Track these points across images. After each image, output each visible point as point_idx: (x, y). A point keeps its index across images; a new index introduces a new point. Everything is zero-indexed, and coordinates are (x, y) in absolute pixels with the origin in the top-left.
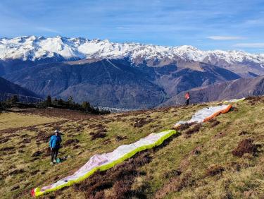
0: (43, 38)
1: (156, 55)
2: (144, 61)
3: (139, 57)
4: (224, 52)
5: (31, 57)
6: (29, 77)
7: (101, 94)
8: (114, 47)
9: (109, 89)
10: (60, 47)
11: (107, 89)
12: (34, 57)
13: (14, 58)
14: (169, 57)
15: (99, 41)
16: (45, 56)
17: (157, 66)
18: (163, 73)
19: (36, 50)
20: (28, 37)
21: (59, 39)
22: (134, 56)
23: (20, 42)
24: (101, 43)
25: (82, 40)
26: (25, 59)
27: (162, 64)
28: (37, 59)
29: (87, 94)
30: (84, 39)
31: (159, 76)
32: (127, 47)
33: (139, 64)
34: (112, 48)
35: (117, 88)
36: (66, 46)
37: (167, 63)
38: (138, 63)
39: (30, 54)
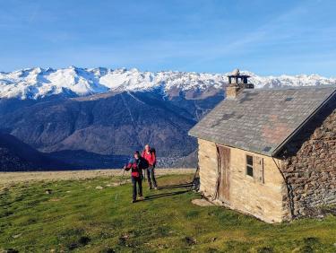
0: (51, 70)
1: (196, 83)
2: (181, 93)
3: (174, 88)
4: (290, 78)
5: (32, 95)
6: (23, 121)
7: (117, 140)
8: (144, 77)
9: (130, 132)
10: (72, 81)
11: (126, 131)
12: (37, 95)
13: (9, 97)
14: (215, 86)
15: (125, 70)
16: (51, 92)
17: (198, 99)
18: (207, 108)
19: (40, 85)
20: (31, 70)
21: (72, 70)
22: (168, 86)
23: (20, 76)
24: (128, 72)
25: (103, 71)
26: (23, 98)
27: (205, 95)
28: (39, 97)
29: (98, 139)
30: (106, 70)
31: (200, 112)
32: (160, 77)
33: (174, 98)
34: (141, 79)
35: (140, 129)
36: (81, 79)
37: (211, 94)
38: (173, 95)
39: (31, 90)
